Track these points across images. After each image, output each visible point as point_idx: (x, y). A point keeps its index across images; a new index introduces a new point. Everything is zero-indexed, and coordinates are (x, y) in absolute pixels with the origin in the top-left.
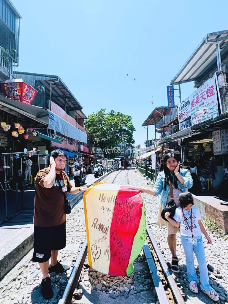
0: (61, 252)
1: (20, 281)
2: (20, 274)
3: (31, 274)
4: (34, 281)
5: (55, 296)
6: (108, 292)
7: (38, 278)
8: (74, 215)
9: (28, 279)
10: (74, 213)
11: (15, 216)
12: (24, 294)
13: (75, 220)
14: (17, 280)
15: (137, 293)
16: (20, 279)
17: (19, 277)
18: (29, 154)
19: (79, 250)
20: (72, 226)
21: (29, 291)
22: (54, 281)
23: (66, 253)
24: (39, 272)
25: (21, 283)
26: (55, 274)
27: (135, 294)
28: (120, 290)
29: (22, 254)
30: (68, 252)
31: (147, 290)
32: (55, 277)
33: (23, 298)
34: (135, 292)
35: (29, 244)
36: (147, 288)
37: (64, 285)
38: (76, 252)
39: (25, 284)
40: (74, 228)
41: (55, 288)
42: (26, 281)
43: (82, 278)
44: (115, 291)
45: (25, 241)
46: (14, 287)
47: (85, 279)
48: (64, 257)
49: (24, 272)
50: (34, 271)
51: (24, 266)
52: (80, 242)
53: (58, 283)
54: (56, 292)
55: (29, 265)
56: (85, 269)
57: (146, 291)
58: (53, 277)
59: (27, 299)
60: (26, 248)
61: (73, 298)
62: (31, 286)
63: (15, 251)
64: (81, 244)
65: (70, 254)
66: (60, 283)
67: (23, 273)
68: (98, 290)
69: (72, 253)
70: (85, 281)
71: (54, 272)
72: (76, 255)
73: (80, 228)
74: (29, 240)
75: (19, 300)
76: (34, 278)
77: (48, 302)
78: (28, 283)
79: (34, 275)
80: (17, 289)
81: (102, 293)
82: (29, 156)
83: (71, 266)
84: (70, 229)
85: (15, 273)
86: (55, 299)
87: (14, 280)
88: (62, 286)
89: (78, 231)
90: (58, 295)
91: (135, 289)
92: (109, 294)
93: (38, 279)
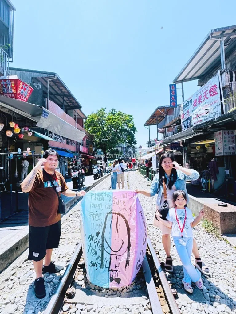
0: (55, 253)
1: (13, 281)
2: (13, 275)
3: (25, 274)
4: (27, 281)
5: (47, 295)
6: (101, 292)
7: (31, 278)
8: (70, 216)
9: (21, 279)
10: (71, 215)
11: (9, 217)
12: (16, 294)
13: (72, 222)
14: (10, 280)
15: (129, 292)
16: (13, 279)
17: (12, 278)
18: (24, 154)
19: (74, 251)
20: (69, 228)
21: (21, 291)
22: (48, 281)
23: (60, 254)
24: (33, 272)
25: (14, 283)
26: (49, 274)
27: (127, 292)
28: (113, 289)
29: (15, 255)
30: (62, 253)
31: (140, 289)
32: (48, 277)
33: (15, 298)
34: (128, 291)
35: (23, 245)
36: (140, 287)
37: (57, 285)
38: (70, 253)
39: (18, 284)
40: (71, 229)
41: (48, 288)
42: (19, 282)
43: (75, 278)
44: (108, 290)
45: (18, 242)
46: (6, 287)
47: (79, 279)
48: (59, 258)
49: (18, 272)
50: (28, 272)
51: (17, 267)
52: (76, 244)
53: (52, 283)
54: (49, 292)
55: (23, 266)
56: (79, 269)
57: (138, 290)
58: (47, 277)
59: (19, 298)
60: (19, 249)
61: (65, 297)
62: (25, 286)
63: (8, 252)
64: (76, 245)
65: (65, 255)
66: (53, 283)
67: (16, 273)
68: (91, 289)
69: (67, 254)
70: (79, 280)
71: (48, 273)
72: (70, 255)
73: (77, 229)
74: (23, 241)
75: (11, 299)
76: (27, 279)
77: (41, 301)
78: (20, 283)
79: (27, 275)
80: (10, 289)
81: (95, 292)
82: (23, 156)
83: (65, 267)
84: (66, 230)
85: (8, 274)
86: (47, 298)
87: (7, 280)
88: (54, 286)
89: (74, 232)
90: (51, 295)
91: (127, 288)
92: (102, 293)
93: (31, 280)
